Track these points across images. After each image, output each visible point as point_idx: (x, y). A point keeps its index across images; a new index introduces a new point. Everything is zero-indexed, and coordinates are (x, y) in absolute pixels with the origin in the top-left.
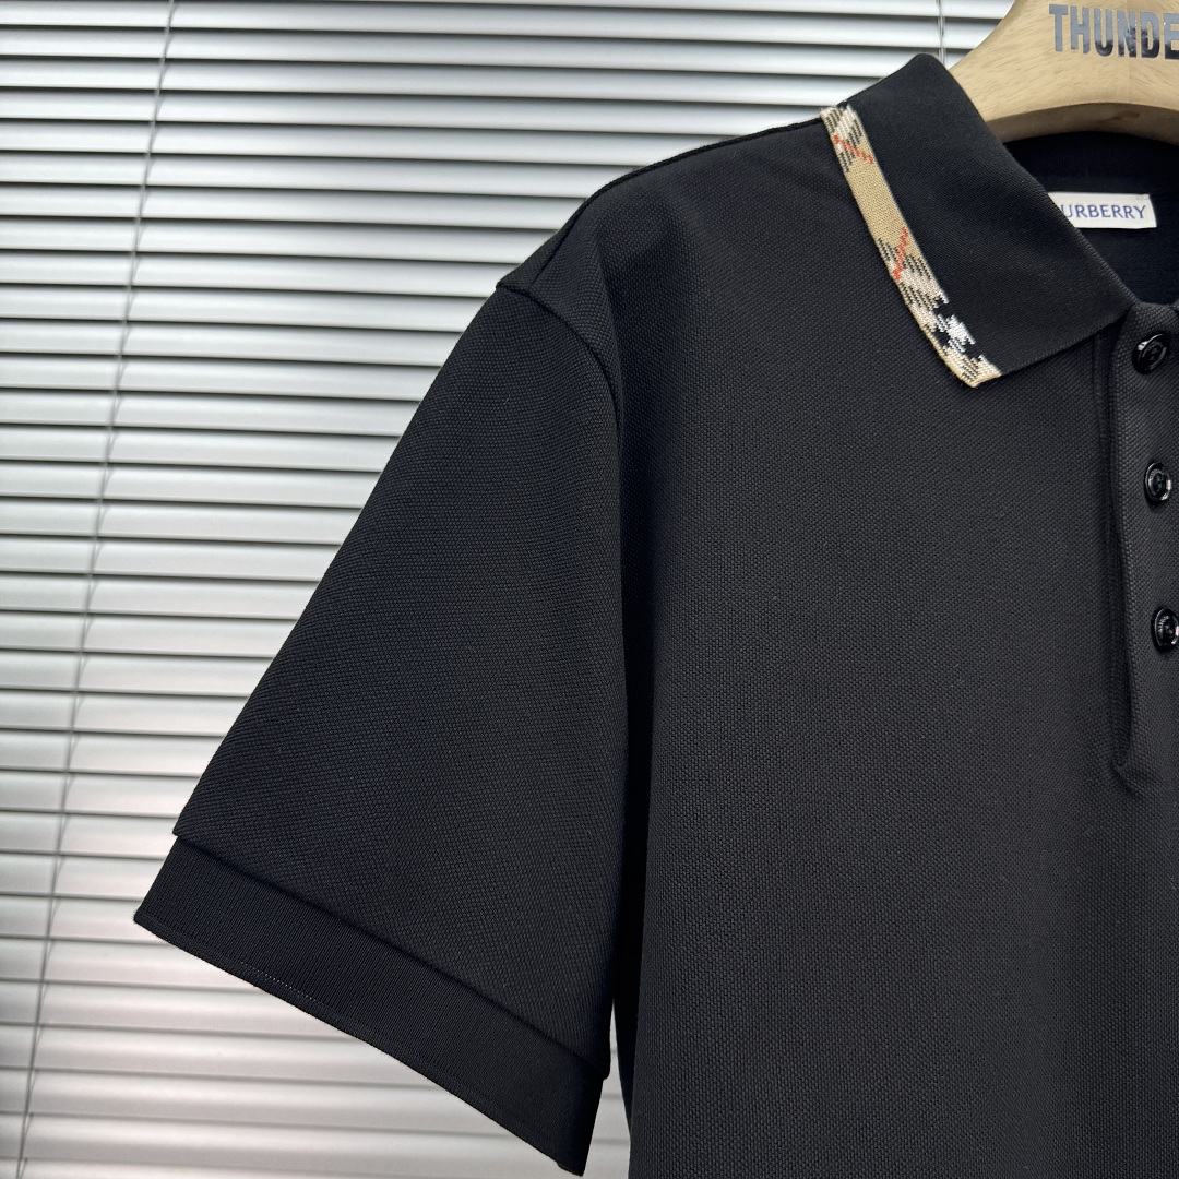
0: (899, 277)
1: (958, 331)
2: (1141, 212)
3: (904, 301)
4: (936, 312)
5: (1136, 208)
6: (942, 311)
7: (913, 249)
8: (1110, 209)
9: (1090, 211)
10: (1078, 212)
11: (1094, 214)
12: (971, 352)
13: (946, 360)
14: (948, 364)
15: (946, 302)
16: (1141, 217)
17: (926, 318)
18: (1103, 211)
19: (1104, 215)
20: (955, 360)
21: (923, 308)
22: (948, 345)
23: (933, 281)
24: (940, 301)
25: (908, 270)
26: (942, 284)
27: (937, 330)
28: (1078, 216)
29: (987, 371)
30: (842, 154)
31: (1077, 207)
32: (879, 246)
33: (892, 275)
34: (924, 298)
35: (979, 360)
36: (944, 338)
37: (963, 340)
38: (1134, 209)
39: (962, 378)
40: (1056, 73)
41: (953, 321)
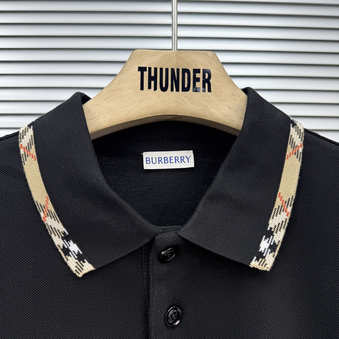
0: (45, 221)
1: (74, 247)
2: (188, 159)
3: (48, 233)
4: (63, 238)
5: (186, 157)
6: (66, 238)
7: (51, 207)
8: (174, 159)
9: (165, 160)
10: (159, 161)
11: (166, 161)
12: (80, 258)
13: (68, 263)
14: (69, 265)
15: (67, 234)
16: (188, 162)
17: (58, 242)
18: (170, 160)
19: (170, 163)
20: (72, 262)
21: (57, 237)
22: (69, 255)
23: (60, 224)
24: (64, 233)
25: (49, 217)
26: (65, 225)
27: (64, 247)
28: (159, 163)
29: (88, 267)
30: (22, 155)
31: (159, 158)
32: (36, 204)
33: (43, 219)
34: (57, 232)
35: (84, 262)
36: (67, 251)
37: (76, 252)
38: (185, 158)
39: (75, 272)
40: (140, 101)
41: (71, 243)
